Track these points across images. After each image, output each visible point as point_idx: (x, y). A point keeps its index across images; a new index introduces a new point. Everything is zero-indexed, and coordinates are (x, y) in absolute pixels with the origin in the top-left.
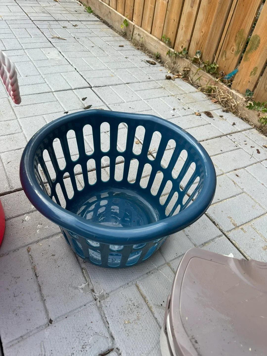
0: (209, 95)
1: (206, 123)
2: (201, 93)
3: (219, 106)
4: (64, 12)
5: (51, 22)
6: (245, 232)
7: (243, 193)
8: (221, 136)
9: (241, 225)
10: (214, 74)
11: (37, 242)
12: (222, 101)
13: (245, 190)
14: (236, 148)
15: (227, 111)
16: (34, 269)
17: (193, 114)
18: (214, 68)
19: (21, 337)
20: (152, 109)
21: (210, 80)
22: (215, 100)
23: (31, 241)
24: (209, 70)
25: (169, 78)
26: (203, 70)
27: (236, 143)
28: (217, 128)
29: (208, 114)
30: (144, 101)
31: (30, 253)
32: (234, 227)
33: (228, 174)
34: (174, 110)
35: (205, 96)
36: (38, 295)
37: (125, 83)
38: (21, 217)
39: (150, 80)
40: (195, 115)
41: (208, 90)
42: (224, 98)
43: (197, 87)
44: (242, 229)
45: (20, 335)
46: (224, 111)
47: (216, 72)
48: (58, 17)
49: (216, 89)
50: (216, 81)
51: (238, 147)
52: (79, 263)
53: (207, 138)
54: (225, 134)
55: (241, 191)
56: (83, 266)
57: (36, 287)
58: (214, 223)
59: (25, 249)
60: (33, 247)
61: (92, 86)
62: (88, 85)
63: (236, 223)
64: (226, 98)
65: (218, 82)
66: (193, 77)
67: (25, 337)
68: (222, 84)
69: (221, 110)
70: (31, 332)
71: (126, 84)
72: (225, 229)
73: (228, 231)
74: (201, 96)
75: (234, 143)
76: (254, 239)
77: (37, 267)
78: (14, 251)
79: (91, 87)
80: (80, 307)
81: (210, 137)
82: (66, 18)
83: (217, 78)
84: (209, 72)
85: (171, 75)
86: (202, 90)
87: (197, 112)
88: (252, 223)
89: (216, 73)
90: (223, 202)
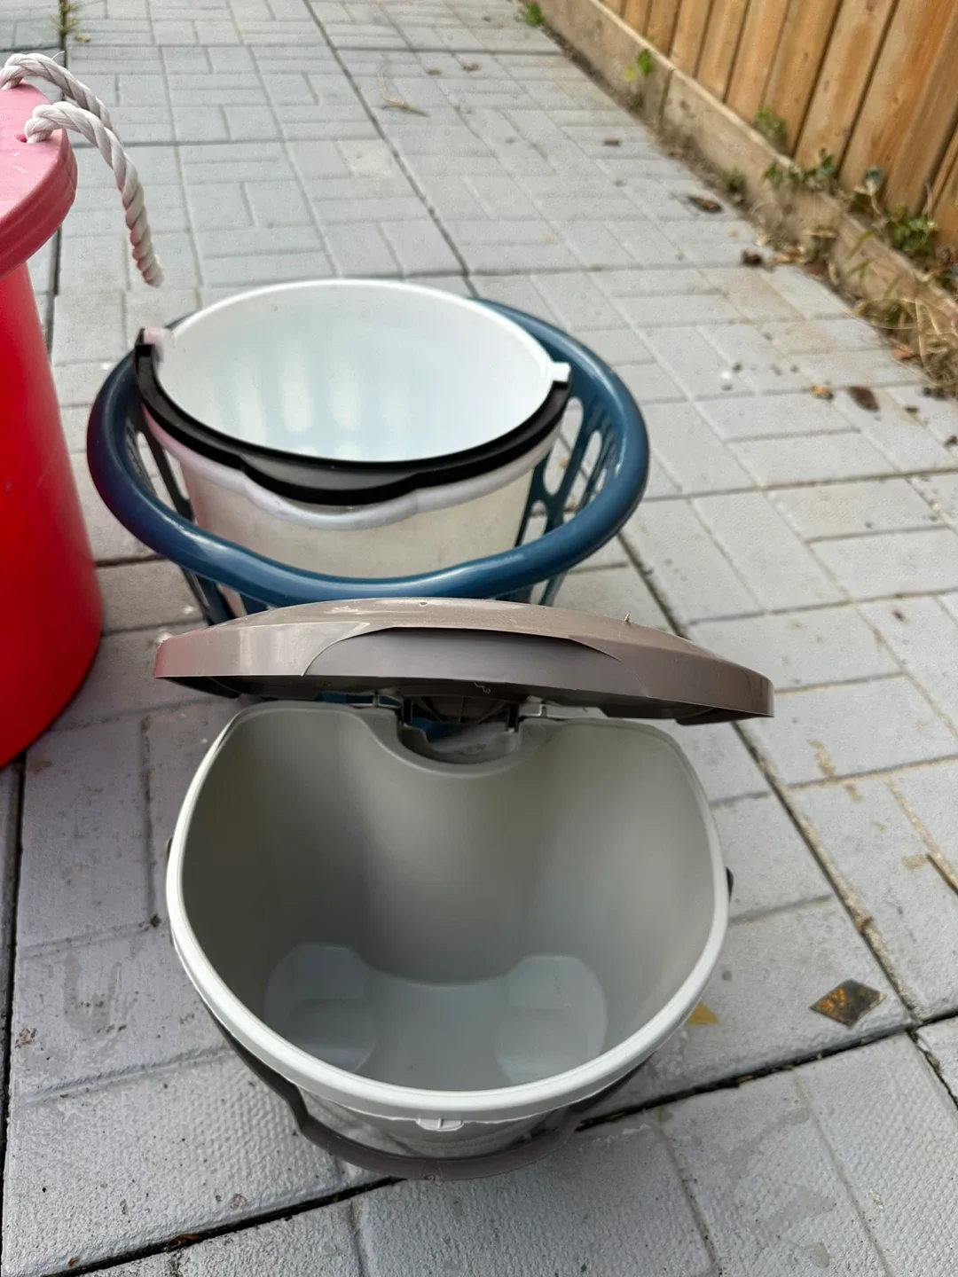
0: (890, 333)
1: (842, 424)
2: (861, 324)
3: (915, 373)
4: (447, 21)
5: (394, 56)
6: (857, 798)
7: (898, 674)
8: (883, 478)
9: (852, 776)
10: (921, 257)
12: (930, 356)
13: (910, 667)
14: (929, 522)
15: (939, 394)
16: (146, 776)
17: (804, 391)
18: (921, 233)
19: (68, 940)
20: (653, 361)
21: (901, 275)
22: (908, 350)
23: (156, 701)
24: (905, 238)
25: (753, 261)
26: (881, 238)
27: (936, 506)
28: (881, 447)
29: (864, 397)
30: (638, 331)
31: (146, 732)
32: (819, 775)
33: (865, 607)
34: (737, 368)
35: (873, 333)
36: (138, 845)
37: (588, 264)
38: (149, 634)
39: (681, 262)
40: (809, 397)
41: (886, 312)
42: (937, 345)
43: (854, 299)
44: (850, 789)
45: (65, 936)
46: (928, 392)
47: (928, 249)
48: (420, 37)
49: (914, 311)
50: (918, 282)
51: (939, 522)
53: (828, 474)
54: (905, 468)
55: (894, 667)
57: (137, 825)
58: (753, 751)
59: (135, 723)
60: (160, 719)
61: (472, 267)
62: (456, 265)
63: (832, 764)
64: (946, 344)
65: (925, 284)
66: (843, 261)
67: (78, 943)
68: (939, 292)
69: (919, 388)
70: (95, 933)
71: (592, 274)
72: (785, 777)
73: (793, 786)
74: (859, 332)
75: (927, 507)
76: (882, 828)
77: (156, 773)
78: (106, 720)
79: (465, 273)
81: (842, 474)
82: (447, 43)
83: (926, 270)
84: (898, 246)
85: (767, 253)
86: (867, 313)
87: (821, 386)
88: (895, 776)
89: (926, 254)
90: (808, 694)
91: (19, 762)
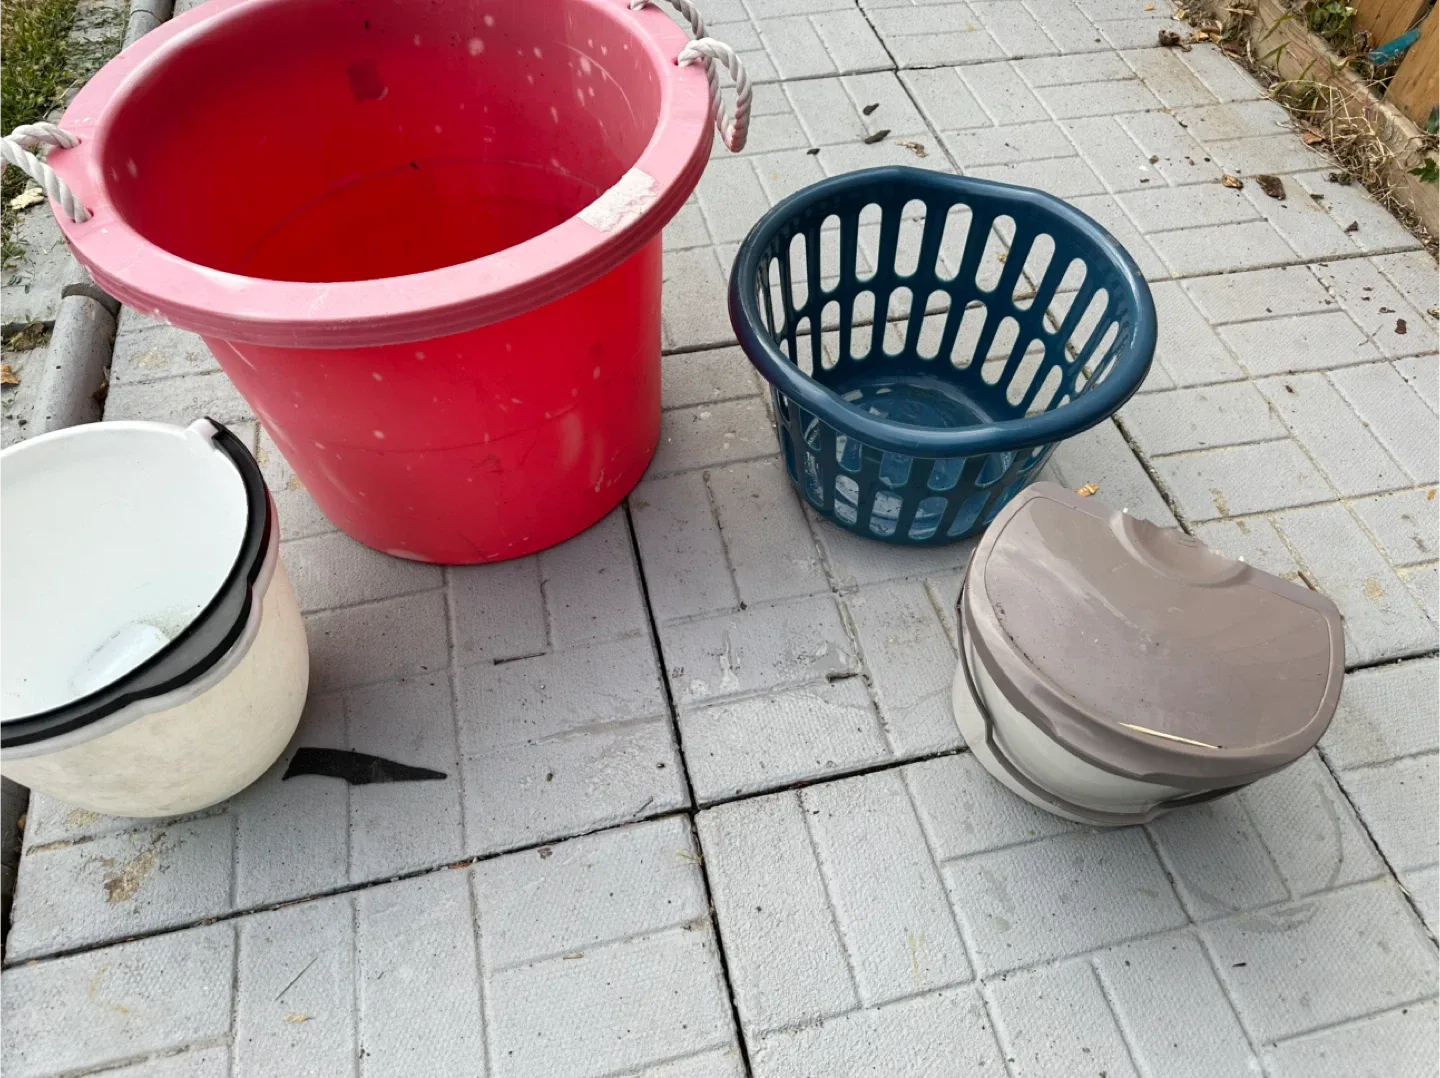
0: (1302, 116)
1: (1251, 214)
2: (1275, 106)
3: (1323, 159)
6: (1246, 532)
7: (1286, 438)
8: (1284, 266)
9: (1242, 515)
10: (1337, 41)
11: (724, 465)
12: (1339, 141)
13: (1296, 432)
14: (1325, 307)
15: (1345, 181)
16: (716, 513)
17: (1216, 181)
18: (1340, 17)
19: (690, 617)
20: (1077, 155)
21: (1318, 59)
22: (1320, 135)
23: (710, 461)
24: (1323, 20)
25: (1170, 42)
26: (1301, 20)
27: (1331, 292)
28: (1284, 235)
29: (1272, 186)
30: (1059, 123)
31: (708, 483)
32: (1217, 515)
33: (1260, 382)
34: (1154, 161)
35: (1286, 117)
36: (721, 558)
37: (1010, 55)
38: (692, 411)
39: (1099, 47)
40: (1220, 187)
41: (1301, 95)
42: (1346, 132)
43: (1269, 80)
44: (1241, 524)
45: (687, 614)
46: (1334, 179)
47: (1345, 33)
49: (1328, 96)
50: (1332, 66)
51: (1331, 306)
52: (808, 520)
53: (1235, 265)
54: (1305, 257)
55: (1284, 432)
56: (816, 528)
57: (718, 546)
58: (1165, 497)
59: (698, 476)
60: (715, 473)
61: (901, 65)
62: (889, 63)
63: (1228, 506)
64: (1355, 132)
65: (1340, 69)
66: (1263, 42)
67: (695, 619)
68: (1353, 78)
69: (1326, 174)
70: (706, 613)
71: (1012, 62)
72: (1189, 515)
73: (1196, 523)
74: (1272, 116)
75: (1324, 292)
76: (1265, 554)
77: (722, 511)
78: (678, 473)
79: (896, 70)
80: (802, 596)
81: (1246, 264)
83: (1342, 55)
84: (1317, 28)
85: (1183, 30)
86: (1280, 97)
87: (1232, 175)
88: (1277, 516)
89: (1343, 38)
90: (1211, 453)
91: (625, 502)
